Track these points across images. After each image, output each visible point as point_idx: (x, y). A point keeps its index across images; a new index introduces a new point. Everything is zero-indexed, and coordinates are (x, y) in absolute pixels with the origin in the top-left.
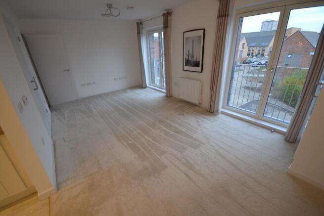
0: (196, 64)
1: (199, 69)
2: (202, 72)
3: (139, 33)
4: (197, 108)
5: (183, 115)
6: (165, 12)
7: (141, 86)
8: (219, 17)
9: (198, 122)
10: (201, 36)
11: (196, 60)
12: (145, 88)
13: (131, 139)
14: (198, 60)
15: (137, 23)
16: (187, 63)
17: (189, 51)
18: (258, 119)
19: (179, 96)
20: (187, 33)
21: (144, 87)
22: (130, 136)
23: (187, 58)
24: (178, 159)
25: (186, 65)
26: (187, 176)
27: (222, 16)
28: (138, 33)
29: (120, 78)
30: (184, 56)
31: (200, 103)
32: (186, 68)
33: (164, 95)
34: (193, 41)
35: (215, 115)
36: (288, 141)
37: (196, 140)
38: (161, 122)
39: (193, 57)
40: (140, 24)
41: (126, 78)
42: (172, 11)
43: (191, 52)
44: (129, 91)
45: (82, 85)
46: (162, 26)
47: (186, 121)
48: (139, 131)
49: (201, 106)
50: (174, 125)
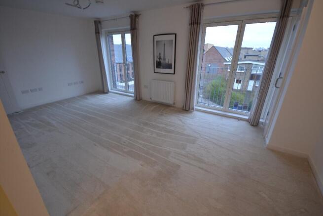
0: (169, 66)
1: (172, 71)
2: (174, 73)
3: (98, 33)
4: (172, 108)
5: (163, 115)
6: (133, 14)
7: (103, 91)
8: (191, 24)
9: (181, 120)
10: (172, 40)
11: (168, 62)
12: (107, 93)
13: (124, 146)
14: (170, 63)
15: (95, 22)
16: (159, 65)
17: (160, 54)
18: (225, 111)
19: (151, 98)
20: (157, 36)
21: (105, 92)
22: (122, 144)
23: (158, 60)
24: (184, 156)
25: (157, 67)
26: (202, 169)
27: (194, 23)
28: (96, 33)
29: (75, 83)
30: (155, 59)
31: (174, 104)
32: (157, 70)
33: (133, 98)
34: (164, 45)
35: (191, 112)
36: (253, 125)
37: (188, 136)
38: (146, 124)
39: (164, 59)
40: (98, 23)
41: (82, 82)
42: (140, 13)
43: (162, 55)
44: (88, 97)
45: (23, 92)
46: (129, 27)
47: (169, 120)
48: (128, 137)
49: (175, 106)
50: (161, 125)
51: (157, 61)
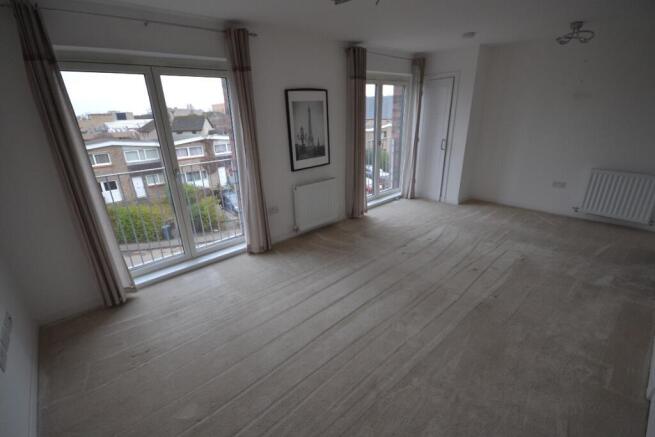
0: (319, 151)
1: (325, 160)
2: (329, 163)
11: (318, 144)
14: (321, 145)
16: (301, 152)
17: (302, 129)
20: (294, 93)
23: (300, 143)
25: (297, 158)
30: (293, 141)
32: (300, 164)
34: (309, 110)
39: (311, 139)
43: (306, 131)
51: (296, 145)
